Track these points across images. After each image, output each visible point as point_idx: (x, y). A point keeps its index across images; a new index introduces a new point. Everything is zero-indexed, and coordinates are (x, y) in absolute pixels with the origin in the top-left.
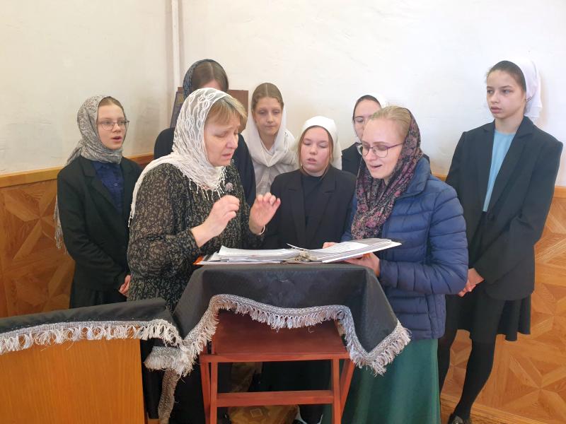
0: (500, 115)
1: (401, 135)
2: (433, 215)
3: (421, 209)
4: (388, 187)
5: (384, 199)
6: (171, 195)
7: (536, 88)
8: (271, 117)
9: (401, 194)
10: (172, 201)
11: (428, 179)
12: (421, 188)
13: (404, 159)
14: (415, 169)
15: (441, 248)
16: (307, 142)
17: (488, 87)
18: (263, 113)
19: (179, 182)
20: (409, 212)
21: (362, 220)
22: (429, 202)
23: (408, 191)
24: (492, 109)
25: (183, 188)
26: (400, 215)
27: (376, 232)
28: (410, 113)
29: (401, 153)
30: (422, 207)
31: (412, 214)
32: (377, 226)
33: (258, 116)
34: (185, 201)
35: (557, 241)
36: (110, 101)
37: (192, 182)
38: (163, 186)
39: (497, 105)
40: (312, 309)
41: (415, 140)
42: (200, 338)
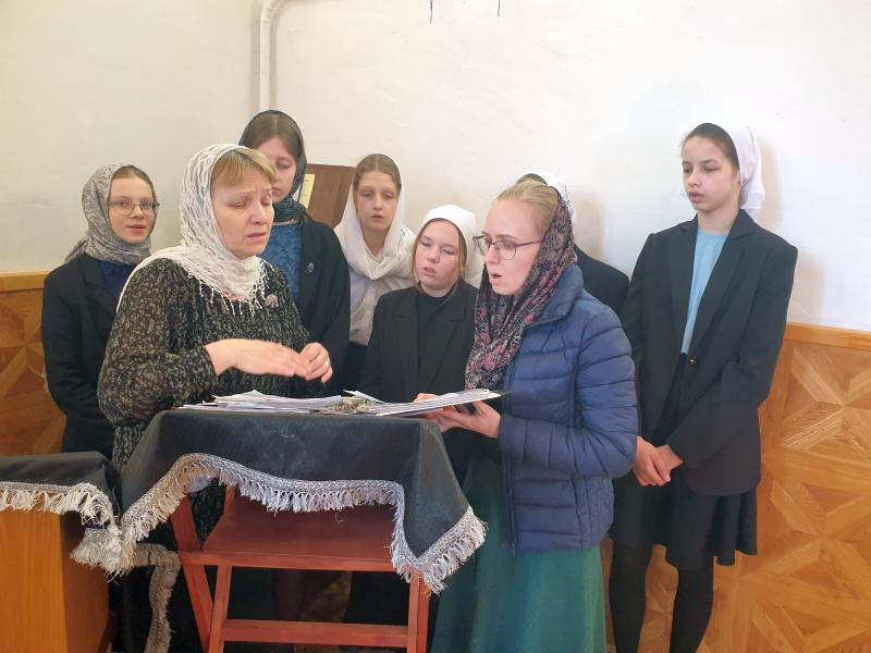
0: (704, 206)
1: (538, 229)
2: (579, 353)
3: (562, 345)
4: (517, 308)
5: (510, 326)
6: (167, 299)
7: (754, 166)
8: (379, 201)
9: (535, 319)
10: (168, 309)
11: (576, 299)
12: (562, 311)
13: (541, 265)
14: (558, 281)
15: (593, 405)
16: (426, 241)
17: (684, 163)
18: (368, 195)
19: (180, 284)
20: (544, 350)
21: (477, 358)
22: (573, 334)
23: (545, 316)
24: (692, 195)
25: (187, 294)
26: (533, 353)
27: (496, 377)
28: (559, 194)
29: (538, 256)
30: (564, 342)
31: (549, 352)
32: (497, 369)
33: (361, 199)
34: (190, 311)
35: (825, 415)
36: (132, 172)
37: (204, 286)
38: (155, 287)
39: (696, 190)
40: (336, 484)
41: (561, 237)
42: (145, 516)
